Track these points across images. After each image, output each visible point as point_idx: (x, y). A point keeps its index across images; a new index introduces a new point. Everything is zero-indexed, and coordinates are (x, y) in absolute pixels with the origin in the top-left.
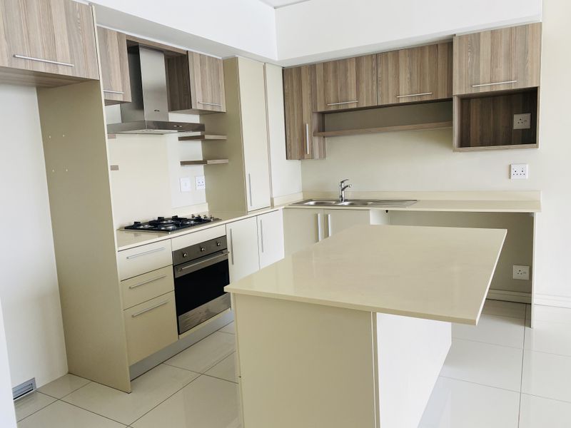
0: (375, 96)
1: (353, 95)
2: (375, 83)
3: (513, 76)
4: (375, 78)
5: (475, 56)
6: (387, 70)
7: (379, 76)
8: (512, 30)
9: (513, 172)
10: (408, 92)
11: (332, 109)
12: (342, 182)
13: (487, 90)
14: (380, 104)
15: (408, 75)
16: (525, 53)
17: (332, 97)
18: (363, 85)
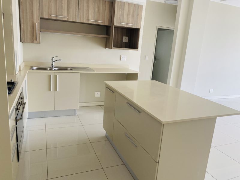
0: (77, 17)
1: (65, 13)
2: (77, 10)
3: (134, 23)
4: (77, 8)
5: (122, 11)
6: (84, 5)
7: (80, 7)
8: (135, 5)
9: (122, 58)
10: (92, 19)
11: (53, 18)
12: (53, 58)
13: (125, 26)
14: (79, 21)
15: (93, 11)
16: (138, 15)
17: (53, 12)
18: (71, 10)
